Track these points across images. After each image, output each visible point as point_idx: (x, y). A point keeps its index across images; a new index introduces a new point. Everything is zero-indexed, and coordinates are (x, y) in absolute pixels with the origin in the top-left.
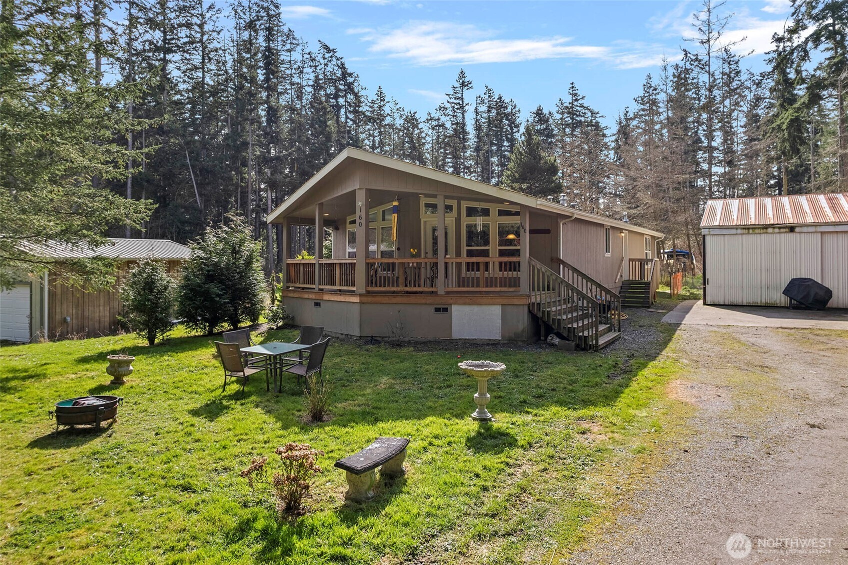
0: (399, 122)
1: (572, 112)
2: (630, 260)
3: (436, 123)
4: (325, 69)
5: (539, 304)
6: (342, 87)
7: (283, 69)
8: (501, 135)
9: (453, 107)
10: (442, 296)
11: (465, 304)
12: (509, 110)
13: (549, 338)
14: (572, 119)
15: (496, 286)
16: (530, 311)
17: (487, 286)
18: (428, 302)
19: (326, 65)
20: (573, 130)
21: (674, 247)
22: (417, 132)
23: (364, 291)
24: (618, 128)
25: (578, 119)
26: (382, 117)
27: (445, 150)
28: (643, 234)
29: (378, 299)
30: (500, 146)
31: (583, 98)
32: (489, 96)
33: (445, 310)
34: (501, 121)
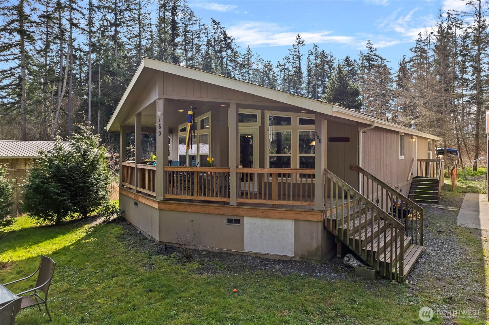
0: (261, 67)
1: (368, 59)
2: (418, 160)
3: (282, 67)
4: (215, 35)
5: (334, 221)
6: (224, 46)
7: (189, 36)
8: (323, 74)
9: (293, 57)
10: (233, 207)
11: (256, 216)
12: (329, 59)
13: (346, 259)
14: (369, 63)
15: (289, 199)
16: (325, 228)
17: (279, 199)
18: (221, 213)
19: (215, 33)
20: (369, 70)
21: (445, 147)
22: (271, 73)
23: (162, 198)
24: (399, 68)
25: (373, 63)
26: (250, 64)
27: (289, 84)
28: (427, 139)
29: (174, 207)
30: (323, 81)
31: (376, 49)
32: (316, 50)
33: (237, 221)
34: (324, 66)
